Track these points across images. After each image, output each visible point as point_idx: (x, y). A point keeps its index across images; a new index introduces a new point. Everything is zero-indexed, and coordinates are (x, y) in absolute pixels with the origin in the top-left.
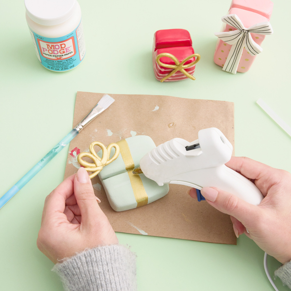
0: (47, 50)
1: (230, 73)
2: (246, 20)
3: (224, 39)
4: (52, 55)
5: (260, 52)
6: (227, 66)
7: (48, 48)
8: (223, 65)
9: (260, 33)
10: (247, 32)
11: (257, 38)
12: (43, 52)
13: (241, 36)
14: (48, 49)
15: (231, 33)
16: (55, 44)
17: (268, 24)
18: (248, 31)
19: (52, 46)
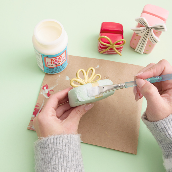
1: (139, 53)
2: (151, 22)
3: (136, 32)
4: (53, 65)
5: (158, 42)
6: (137, 49)
8: (135, 48)
9: (159, 30)
10: (150, 29)
11: (157, 33)
13: (147, 31)
14: (51, 62)
15: (141, 28)
16: (56, 58)
17: (164, 25)
18: (151, 28)
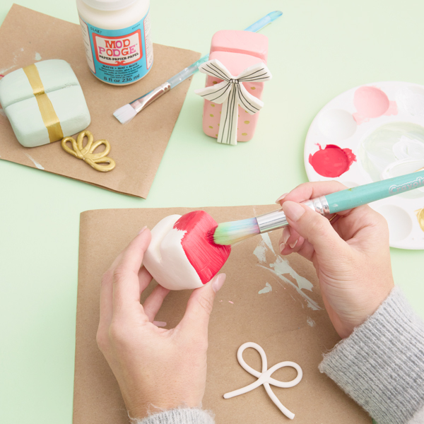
0: (104, 50)
1: (229, 144)
2: (232, 67)
3: (209, 98)
4: (112, 57)
5: (261, 108)
6: (222, 134)
7: (107, 47)
8: (217, 135)
9: (255, 81)
10: (237, 82)
11: (253, 88)
12: (99, 54)
13: (230, 88)
14: (106, 49)
15: (217, 87)
16: (116, 40)
17: (262, 65)
18: (238, 80)
19: (112, 42)
